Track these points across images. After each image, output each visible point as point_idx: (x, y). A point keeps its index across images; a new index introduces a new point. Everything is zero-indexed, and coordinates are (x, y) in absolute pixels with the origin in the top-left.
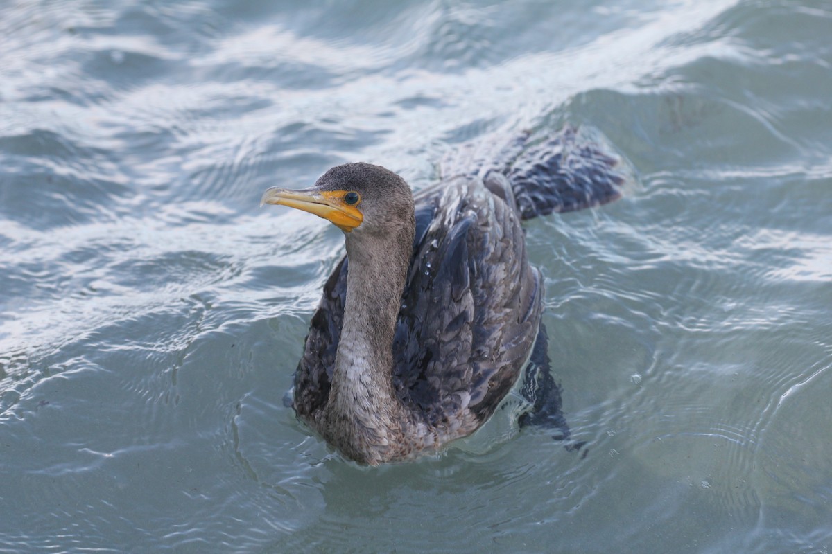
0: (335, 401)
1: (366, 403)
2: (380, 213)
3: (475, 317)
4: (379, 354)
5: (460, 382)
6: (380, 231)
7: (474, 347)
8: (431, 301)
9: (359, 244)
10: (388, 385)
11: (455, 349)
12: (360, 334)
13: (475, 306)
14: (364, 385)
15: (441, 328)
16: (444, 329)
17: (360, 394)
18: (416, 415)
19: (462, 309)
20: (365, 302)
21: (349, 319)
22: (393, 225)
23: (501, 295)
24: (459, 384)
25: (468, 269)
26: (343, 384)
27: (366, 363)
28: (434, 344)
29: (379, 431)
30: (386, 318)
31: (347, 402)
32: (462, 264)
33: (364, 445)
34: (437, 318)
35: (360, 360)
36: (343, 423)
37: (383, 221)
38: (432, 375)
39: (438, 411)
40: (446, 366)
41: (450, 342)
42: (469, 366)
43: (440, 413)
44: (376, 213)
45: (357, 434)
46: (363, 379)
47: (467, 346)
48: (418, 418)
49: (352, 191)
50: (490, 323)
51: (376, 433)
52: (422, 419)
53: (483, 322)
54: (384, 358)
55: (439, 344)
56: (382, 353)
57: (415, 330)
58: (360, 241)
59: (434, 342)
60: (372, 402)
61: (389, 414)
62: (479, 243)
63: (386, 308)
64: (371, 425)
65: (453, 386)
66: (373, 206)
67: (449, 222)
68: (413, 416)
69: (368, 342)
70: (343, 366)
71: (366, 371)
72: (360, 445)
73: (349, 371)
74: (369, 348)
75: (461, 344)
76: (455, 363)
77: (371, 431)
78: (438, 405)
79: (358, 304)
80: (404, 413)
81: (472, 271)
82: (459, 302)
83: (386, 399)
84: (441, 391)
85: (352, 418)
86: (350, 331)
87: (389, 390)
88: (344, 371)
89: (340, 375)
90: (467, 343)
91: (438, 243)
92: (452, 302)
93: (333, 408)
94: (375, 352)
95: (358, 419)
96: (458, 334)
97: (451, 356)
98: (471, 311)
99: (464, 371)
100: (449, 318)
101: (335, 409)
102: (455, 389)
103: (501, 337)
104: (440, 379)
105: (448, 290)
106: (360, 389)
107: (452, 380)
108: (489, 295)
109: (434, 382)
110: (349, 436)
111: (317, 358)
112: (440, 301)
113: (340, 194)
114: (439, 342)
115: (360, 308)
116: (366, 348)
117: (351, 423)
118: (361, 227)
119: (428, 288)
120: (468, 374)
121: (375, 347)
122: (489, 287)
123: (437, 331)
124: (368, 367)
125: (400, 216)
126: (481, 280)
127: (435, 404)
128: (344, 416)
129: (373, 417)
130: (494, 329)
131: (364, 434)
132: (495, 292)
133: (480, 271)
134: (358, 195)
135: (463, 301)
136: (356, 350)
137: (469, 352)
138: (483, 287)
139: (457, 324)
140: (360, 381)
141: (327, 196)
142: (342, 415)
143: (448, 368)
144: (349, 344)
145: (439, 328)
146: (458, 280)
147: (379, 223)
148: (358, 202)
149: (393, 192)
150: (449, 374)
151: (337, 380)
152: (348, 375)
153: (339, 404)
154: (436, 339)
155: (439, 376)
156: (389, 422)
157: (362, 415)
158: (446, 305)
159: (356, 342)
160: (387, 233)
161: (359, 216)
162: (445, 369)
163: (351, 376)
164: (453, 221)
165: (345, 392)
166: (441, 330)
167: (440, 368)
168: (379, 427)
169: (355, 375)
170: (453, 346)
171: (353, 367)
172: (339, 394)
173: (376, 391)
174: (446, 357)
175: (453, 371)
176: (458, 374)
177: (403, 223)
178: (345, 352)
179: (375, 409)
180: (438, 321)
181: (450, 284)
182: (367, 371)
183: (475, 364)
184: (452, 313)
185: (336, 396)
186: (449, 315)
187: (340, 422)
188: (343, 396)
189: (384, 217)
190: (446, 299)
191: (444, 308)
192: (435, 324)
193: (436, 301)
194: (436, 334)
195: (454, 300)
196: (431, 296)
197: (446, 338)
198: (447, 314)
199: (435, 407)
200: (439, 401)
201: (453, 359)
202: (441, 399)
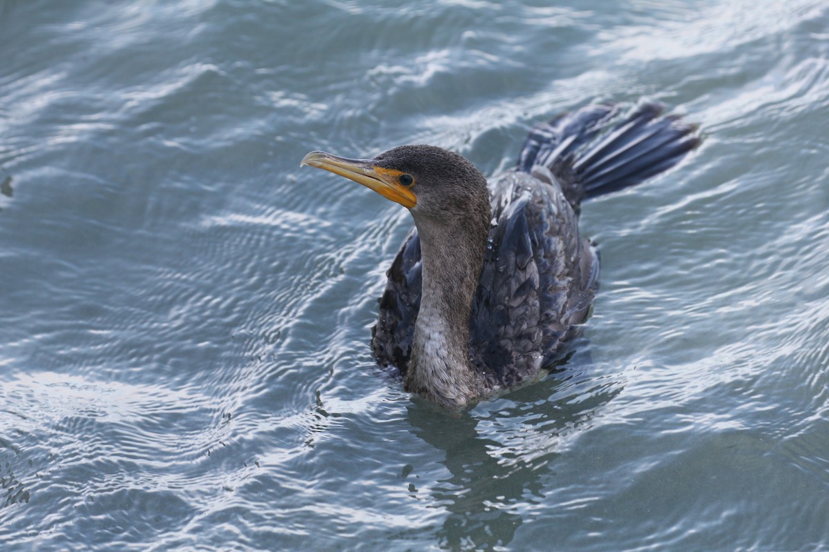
0: (414, 373)
1: (444, 376)
3: (541, 285)
4: (455, 329)
5: (531, 343)
7: (541, 311)
8: (496, 271)
10: (464, 357)
11: (524, 314)
12: (435, 310)
13: (540, 274)
14: (441, 358)
15: (508, 294)
16: (512, 295)
17: (438, 367)
18: (491, 378)
19: (528, 277)
20: (437, 280)
23: (563, 264)
24: (530, 346)
25: (530, 240)
26: (421, 357)
27: (442, 337)
28: (503, 310)
29: (458, 400)
30: (461, 296)
31: (426, 374)
32: (524, 236)
34: (505, 285)
35: (436, 335)
36: (423, 394)
37: (438, 209)
38: (504, 338)
39: (512, 372)
40: (517, 329)
41: (518, 307)
42: (538, 329)
43: (514, 374)
46: (440, 352)
47: (535, 310)
48: (493, 381)
49: (407, 173)
50: (555, 289)
51: (456, 402)
52: (498, 382)
53: (549, 288)
54: (460, 333)
55: (508, 309)
56: (458, 328)
57: (484, 299)
59: (502, 307)
60: (450, 374)
61: (467, 383)
62: (538, 217)
63: (459, 287)
64: (451, 395)
65: (525, 347)
66: (427, 192)
67: (506, 202)
68: (489, 380)
69: (444, 317)
70: (421, 340)
73: (426, 345)
74: (445, 323)
75: (529, 308)
76: (525, 326)
77: (451, 402)
78: (512, 366)
81: (533, 241)
82: (524, 269)
83: (464, 371)
84: (513, 353)
85: (432, 390)
86: (426, 307)
87: (466, 362)
88: (422, 345)
89: (418, 348)
90: (535, 308)
91: (497, 221)
92: (518, 269)
93: (412, 380)
94: (451, 327)
95: (437, 391)
96: (526, 299)
97: (521, 319)
98: (536, 278)
99: (534, 333)
100: (516, 285)
101: (415, 380)
102: (528, 350)
103: (566, 303)
104: (512, 342)
105: (512, 259)
106: (437, 363)
107: (524, 342)
108: (552, 263)
109: (506, 345)
111: (389, 335)
112: (505, 270)
113: (394, 173)
114: (508, 308)
116: (442, 324)
117: (431, 395)
119: (493, 260)
120: (539, 336)
121: (451, 323)
122: (551, 256)
123: (505, 297)
124: (444, 341)
126: (543, 250)
127: (508, 366)
128: (423, 388)
129: (452, 387)
130: (559, 295)
132: (557, 261)
133: (542, 242)
134: (413, 178)
135: (527, 269)
136: (433, 326)
137: (538, 315)
138: (545, 257)
139: (524, 289)
140: (438, 355)
141: (379, 172)
142: (421, 387)
143: (518, 331)
144: (425, 319)
145: (507, 295)
146: (521, 250)
147: (434, 210)
148: (412, 184)
150: (520, 337)
151: (415, 354)
152: (425, 350)
153: (418, 377)
154: (505, 306)
155: (511, 340)
156: (467, 391)
157: (441, 387)
158: (512, 273)
159: (432, 318)
161: (412, 198)
162: (516, 332)
163: (429, 350)
164: (509, 200)
165: (423, 365)
166: (510, 297)
167: (511, 332)
168: (458, 397)
169: (432, 349)
170: (522, 311)
171: (430, 341)
172: (418, 367)
173: (454, 363)
174: (516, 321)
175: (523, 333)
176: (529, 336)
178: (422, 327)
179: (453, 381)
180: (505, 289)
181: (514, 254)
182: (443, 345)
183: (544, 326)
184: (518, 280)
185: (415, 368)
186: (516, 282)
188: (422, 369)
190: (511, 268)
191: (510, 276)
192: (503, 292)
193: (502, 271)
194: (504, 300)
195: (519, 268)
196: (496, 267)
197: (515, 304)
198: (513, 282)
199: (509, 368)
200: (513, 363)
201: (523, 322)
202: (514, 360)
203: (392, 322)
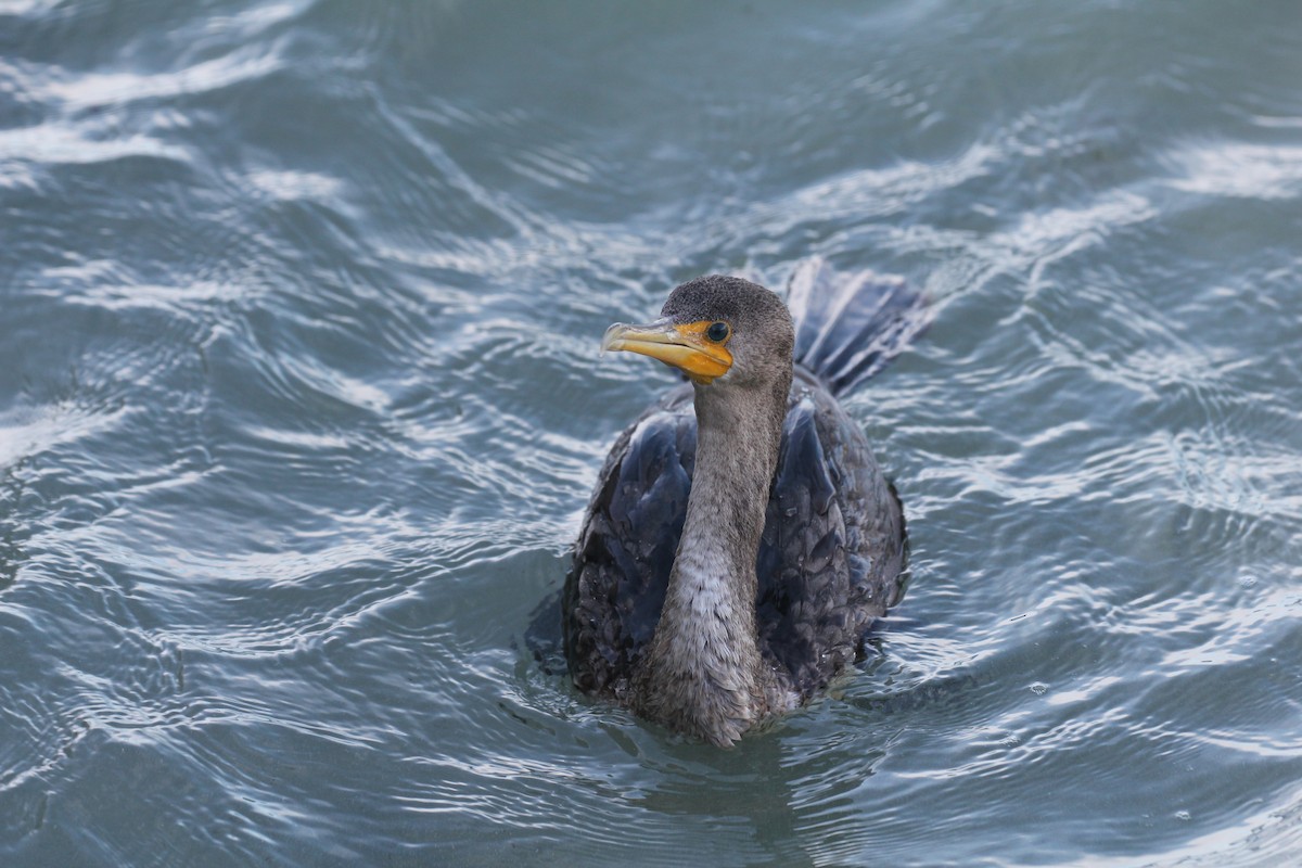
0: (667, 652)
1: (724, 650)
2: (757, 353)
3: (848, 541)
4: (744, 573)
5: (840, 632)
6: (754, 380)
7: (852, 583)
8: (782, 515)
9: (720, 402)
11: (829, 584)
12: (717, 540)
13: (845, 524)
14: (721, 620)
15: (803, 552)
16: (809, 554)
17: (715, 635)
18: (784, 679)
19: (831, 527)
20: (728, 491)
21: (701, 516)
22: (773, 368)
24: (840, 637)
25: (827, 469)
26: (686, 621)
27: (724, 586)
28: (797, 577)
29: (740, 696)
30: (756, 515)
31: (693, 649)
32: (817, 461)
33: (716, 718)
34: (796, 538)
35: (715, 582)
36: (682, 685)
37: (760, 363)
38: (800, 621)
39: (813, 674)
40: (819, 608)
41: (818, 574)
42: (848, 610)
44: (752, 352)
45: (706, 701)
46: (720, 611)
47: (843, 580)
48: (788, 684)
49: (718, 321)
51: (736, 699)
52: (793, 686)
53: (857, 547)
55: (804, 576)
56: (747, 572)
58: (722, 397)
59: (796, 573)
60: (733, 648)
61: (752, 669)
62: (833, 435)
63: (757, 500)
64: (731, 685)
65: (832, 637)
66: (748, 342)
68: (780, 679)
69: (728, 553)
70: (685, 592)
71: (725, 598)
72: (710, 719)
73: (696, 599)
74: (729, 562)
75: (835, 577)
76: (830, 605)
77: (728, 696)
78: (814, 665)
79: (717, 494)
80: (770, 673)
81: (833, 473)
82: (825, 515)
83: (750, 647)
84: (815, 645)
85: (701, 674)
86: (700, 537)
88: (687, 599)
89: (680, 608)
90: (843, 576)
92: (815, 515)
95: (709, 675)
96: (830, 562)
97: (823, 594)
98: (841, 530)
99: (843, 617)
100: (814, 539)
101: (668, 664)
102: (835, 642)
104: (813, 628)
105: (806, 498)
106: (715, 628)
107: (830, 630)
108: (858, 509)
109: (804, 631)
110: (691, 705)
112: (796, 515)
113: (701, 326)
114: (805, 573)
115: (719, 499)
116: (726, 563)
117: (697, 684)
118: (727, 376)
120: (850, 621)
121: (738, 562)
123: (798, 556)
124: (728, 593)
125: (781, 355)
126: (846, 487)
127: (808, 664)
128: (684, 674)
129: (733, 671)
131: (717, 700)
133: (842, 475)
134: (727, 326)
135: (830, 514)
136: (709, 565)
137: (847, 589)
138: (849, 498)
139: (825, 548)
140: (716, 615)
141: (684, 332)
142: (679, 672)
143: (821, 612)
144: (697, 557)
145: (801, 553)
146: (816, 485)
147: (756, 366)
148: (728, 337)
149: (773, 317)
150: (823, 621)
151: (672, 618)
152: (694, 606)
153: (676, 655)
154: (799, 569)
155: (811, 623)
156: (752, 682)
157: (717, 668)
158: (807, 519)
159: (711, 553)
160: (763, 382)
161: (727, 359)
162: (817, 613)
163: (701, 605)
165: (689, 634)
166: (805, 556)
167: (811, 612)
168: (739, 690)
169: (706, 605)
170: (825, 580)
171: (703, 593)
172: (677, 639)
173: (738, 630)
174: (818, 595)
175: (829, 616)
176: (838, 621)
177: (783, 364)
178: (691, 570)
179: (737, 660)
180: (798, 544)
181: (807, 491)
183: (856, 608)
184: (817, 531)
185: (669, 644)
186: (813, 534)
187: (675, 683)
188: (685, 641)
189: (762, 357)
190: (804, 510)
191: (803, 525)
192: (794, 548)
193: (790, 515)
194: (797, 560)
195: (818, 513)
196: (779, 509)
197: (815, 567)
198: (809, 534)
199: (809, 668)
200: (814, 660)
201: (827, 598)
202: (817, 657)
203: (610, 585)
